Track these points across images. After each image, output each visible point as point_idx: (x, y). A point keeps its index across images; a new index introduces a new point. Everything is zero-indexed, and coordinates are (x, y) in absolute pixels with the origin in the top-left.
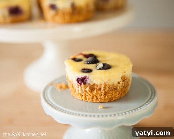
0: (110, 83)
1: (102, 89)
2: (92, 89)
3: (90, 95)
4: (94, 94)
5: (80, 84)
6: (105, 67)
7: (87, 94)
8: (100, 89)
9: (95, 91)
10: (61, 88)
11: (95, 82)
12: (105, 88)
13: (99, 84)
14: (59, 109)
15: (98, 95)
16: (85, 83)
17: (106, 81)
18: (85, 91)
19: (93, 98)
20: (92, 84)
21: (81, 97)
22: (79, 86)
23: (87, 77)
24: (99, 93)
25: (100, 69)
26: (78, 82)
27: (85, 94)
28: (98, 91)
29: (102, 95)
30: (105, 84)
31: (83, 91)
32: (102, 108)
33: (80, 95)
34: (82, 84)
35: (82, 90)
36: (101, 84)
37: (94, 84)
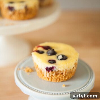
0: (69, 69)
1: (64, 73)
2: (57, 74)
3: (55, 78)
4: (58, 77)
5: (49, 71)
6: (64, 58)
7: (53, 77)
8: (62, 73)
9: (59, 75)
10: (28, 71)
11: (59, 69)
12: (66, 73)
13: (62, 70)
14: (36, 91)
15: (61, 78)
16: (52, 71)
17: (67, 68)
18: (52, 75)
19: (57, 80)
20: (57, 71)
21: (48, 79)
22: (48, 73)
23: (55, 67)
24: (62, 76)
25: (61, 60)
26: (47, 70)
27: (52, 78)
28: (61, 75)
29: (63, 77)
30: (66, 70)
31: (51, 75)
32: (65, 86)
33: (47, 78)
34: (51, 71)
35: (49, 75)
36: (63, 71)
37: (59, 71)
